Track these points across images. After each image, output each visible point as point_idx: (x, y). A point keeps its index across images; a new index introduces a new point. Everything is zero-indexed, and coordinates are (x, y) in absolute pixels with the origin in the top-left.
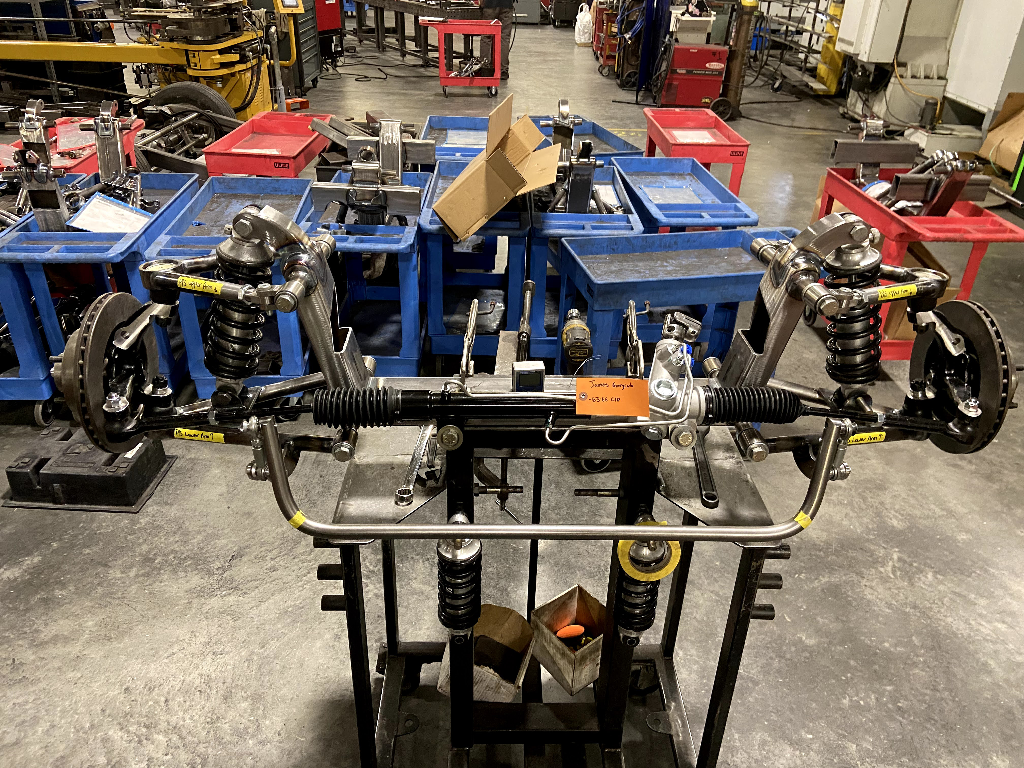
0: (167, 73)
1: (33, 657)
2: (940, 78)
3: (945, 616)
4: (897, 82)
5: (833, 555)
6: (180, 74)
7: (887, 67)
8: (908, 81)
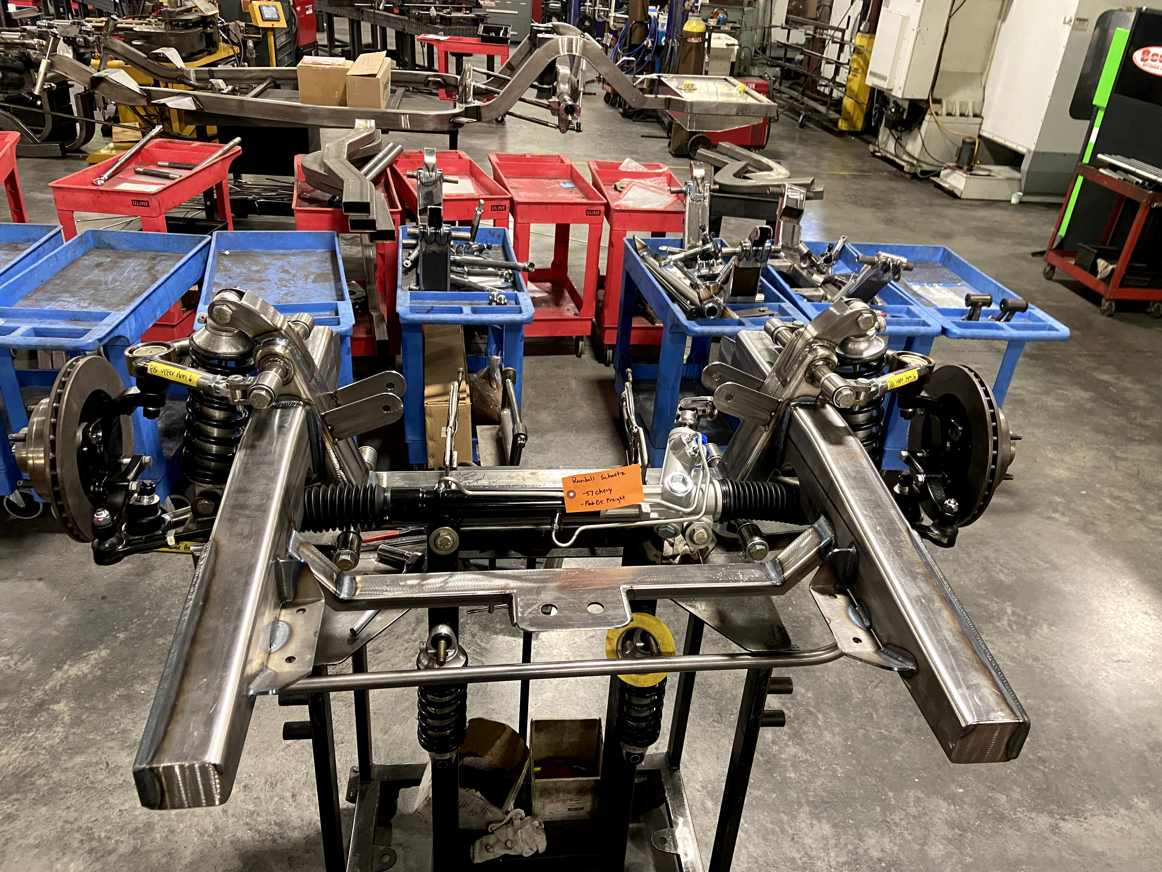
2: (975, 115)
4: (932, 119)
7: (921, 104)
8: (943, 119)
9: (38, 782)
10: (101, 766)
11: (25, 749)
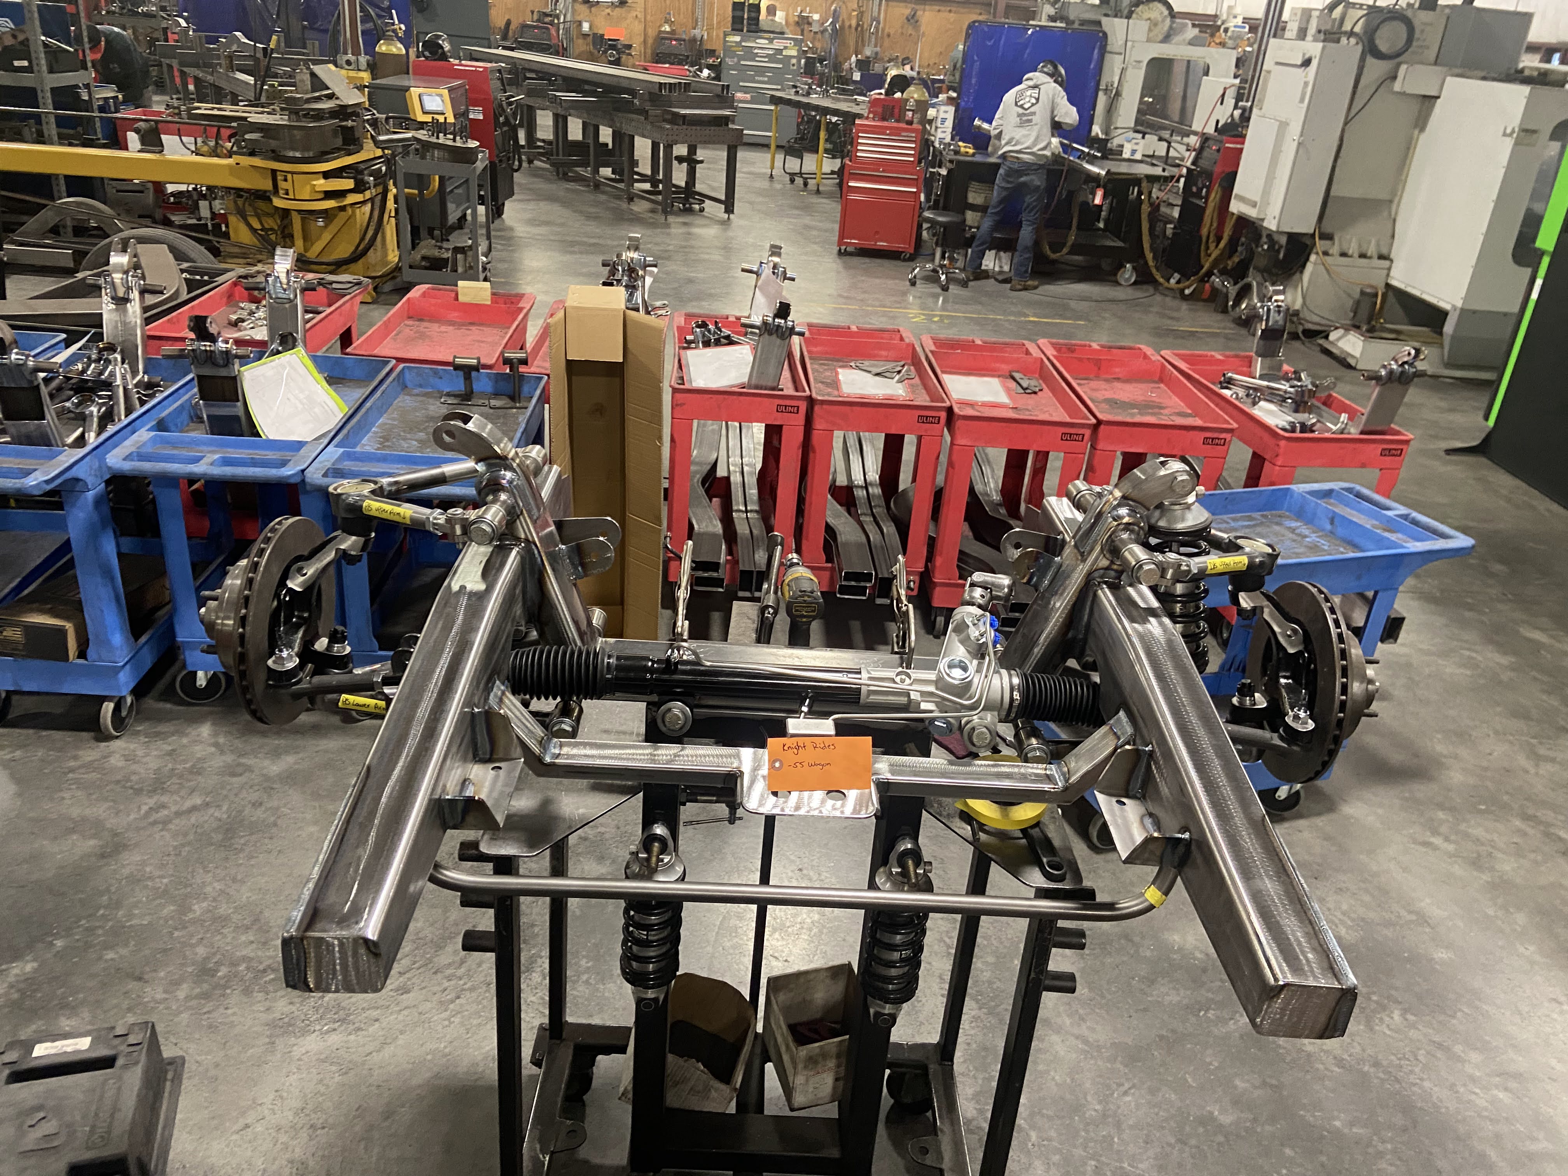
0: (240, 202)
2: (1381, 257)
3: (1422, 1079)
4: (1319, 261)
6: (261, 204)
7: (1305, 240)
8: (1335, 260)
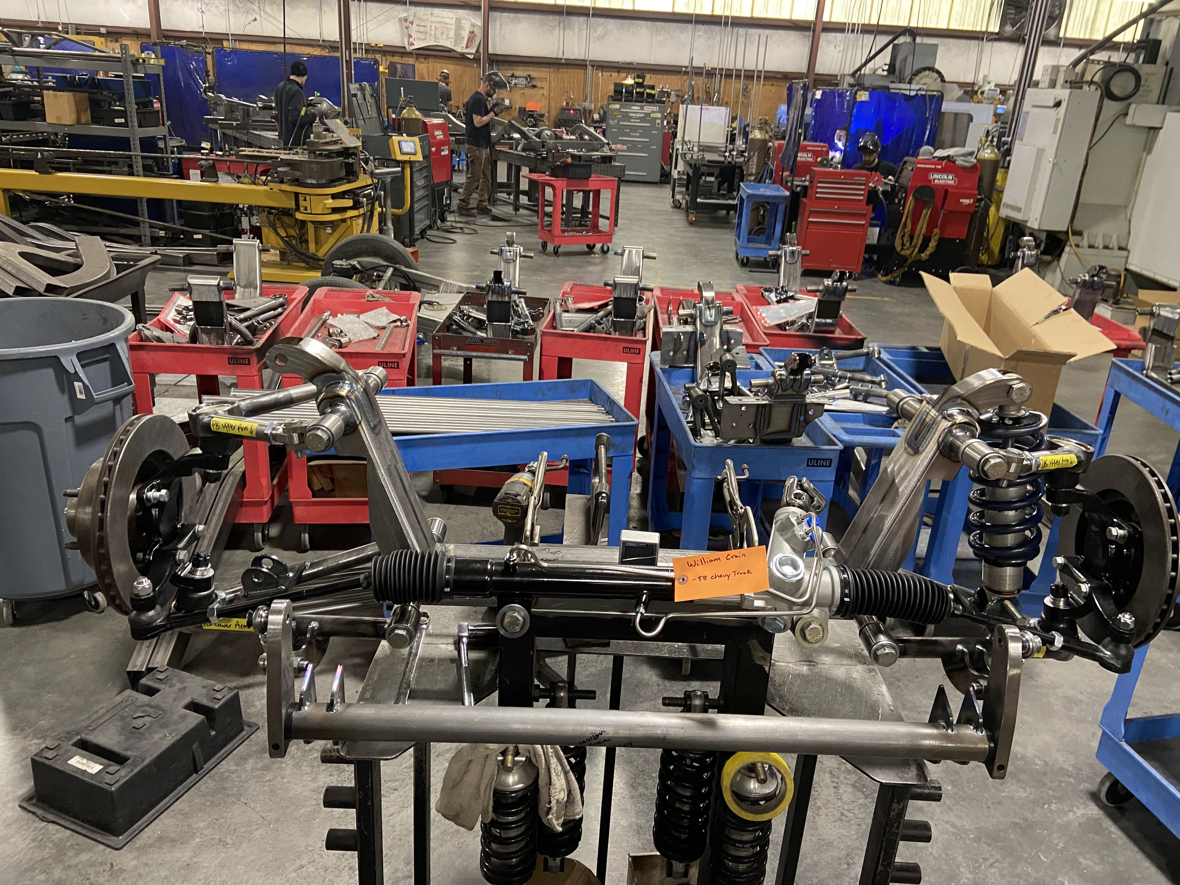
0: (272, 217)
1: (134, 863)
2: (1120, 248)
4: (1072, 251)
5: (1084, 782)
6: (286, 219)
7: (1060, 236)
8: (1084, 251)
9: (38, 877)
10: (105, 867)
11: (34, 840)
